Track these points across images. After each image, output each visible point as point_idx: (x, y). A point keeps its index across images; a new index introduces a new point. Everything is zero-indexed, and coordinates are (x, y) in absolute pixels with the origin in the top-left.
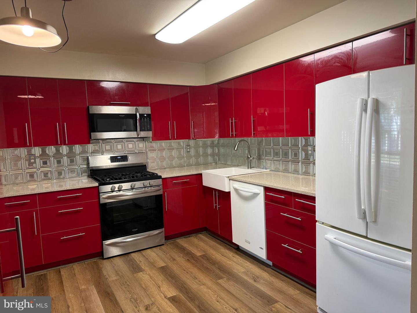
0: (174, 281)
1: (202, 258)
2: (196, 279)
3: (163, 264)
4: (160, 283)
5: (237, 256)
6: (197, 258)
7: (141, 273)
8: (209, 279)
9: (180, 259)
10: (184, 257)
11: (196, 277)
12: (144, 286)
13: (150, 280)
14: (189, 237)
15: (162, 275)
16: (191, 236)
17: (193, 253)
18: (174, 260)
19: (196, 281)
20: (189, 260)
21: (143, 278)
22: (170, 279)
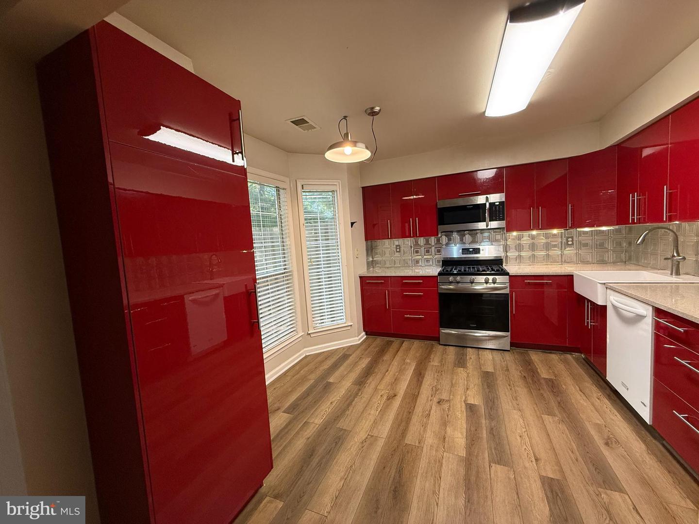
0: (487, 390)
1: (546, 382)
2: (517, 400)
3: (490, 369)
4: (472, 386)
5: (606, 401)
6: (539, 380)
7: (462, 369)
8: (532, 408)
9: (515, 372)
10: (522, 372)
11: (518, 398)
12: (454, 382)
13: (464, 379)
14: (551, 353)
15: (480, 379)
16: (554, 353)
17: (538, 372)
18: (508, 370)
19: (514, 402)
20: (526, 378)
21: (460, 374)
22: (486, 387)
